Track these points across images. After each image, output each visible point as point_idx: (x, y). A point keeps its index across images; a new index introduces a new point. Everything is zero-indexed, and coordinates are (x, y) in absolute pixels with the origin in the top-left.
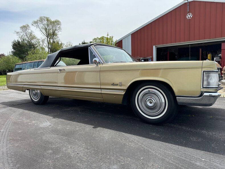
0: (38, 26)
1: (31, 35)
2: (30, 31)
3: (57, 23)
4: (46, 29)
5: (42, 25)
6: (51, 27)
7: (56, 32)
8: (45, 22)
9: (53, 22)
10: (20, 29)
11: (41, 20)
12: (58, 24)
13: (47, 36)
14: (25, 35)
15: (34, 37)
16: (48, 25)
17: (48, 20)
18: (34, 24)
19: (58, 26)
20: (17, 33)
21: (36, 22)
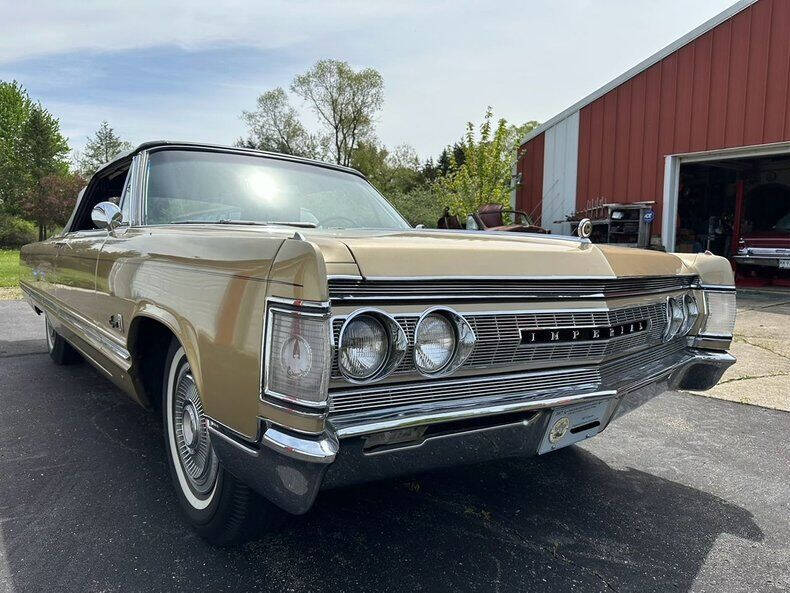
0: (308, 94)
1: (288, 124)
2: (286, 110)
3: (370, 79)
4: (334, 103)
5: (322, 90)
6: (348, 94)
7: (365, 111)
8: (332, 80)
9: (358, 79)
10: (257, 103)
11: (322, 71)
12: (373, 85)
13: (336, 128)
14: (272, 123)
15: (296, 131)
16: (341, 90)
17: (341, 72)
18: (297, 88)
19: (373, 91)
20: (251, 117)
21: (303, 81)
